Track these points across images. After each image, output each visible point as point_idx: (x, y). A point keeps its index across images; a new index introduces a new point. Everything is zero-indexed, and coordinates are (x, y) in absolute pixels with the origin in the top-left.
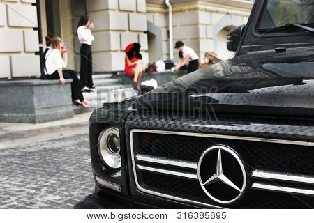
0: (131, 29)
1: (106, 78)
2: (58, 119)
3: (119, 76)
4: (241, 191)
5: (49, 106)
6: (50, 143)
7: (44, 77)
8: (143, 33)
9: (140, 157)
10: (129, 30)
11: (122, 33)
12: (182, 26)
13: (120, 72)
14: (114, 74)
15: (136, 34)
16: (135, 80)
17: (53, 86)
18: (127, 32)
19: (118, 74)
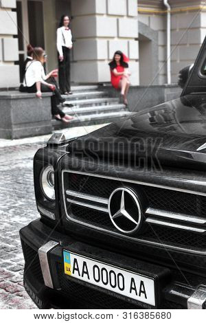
0: (120, 35)
1: (91, 90)
2: (36, 135)
3: (105, 87)
4: (138, 224)
5: (27, 121)
6: (24, 162)
7: (23, 89)
8: (133, 40)
9: (69, 192)
10: (119, 37)
11: (111, 40)
12: (181, 29)
13: (106, 83)
14: (100, 86)
15: (126, 41)
16: (123, 92)
17: (31, 100)
18: (116, 39)
19: (105, 85)
